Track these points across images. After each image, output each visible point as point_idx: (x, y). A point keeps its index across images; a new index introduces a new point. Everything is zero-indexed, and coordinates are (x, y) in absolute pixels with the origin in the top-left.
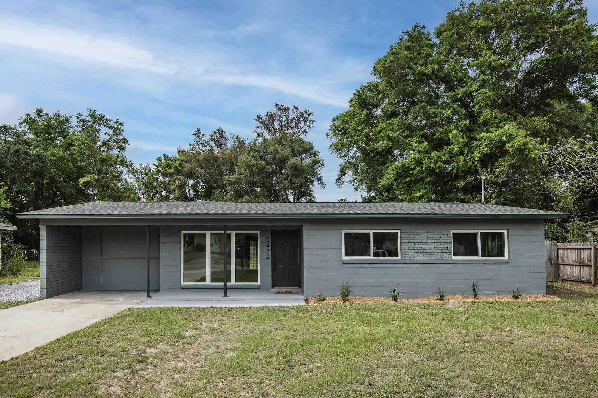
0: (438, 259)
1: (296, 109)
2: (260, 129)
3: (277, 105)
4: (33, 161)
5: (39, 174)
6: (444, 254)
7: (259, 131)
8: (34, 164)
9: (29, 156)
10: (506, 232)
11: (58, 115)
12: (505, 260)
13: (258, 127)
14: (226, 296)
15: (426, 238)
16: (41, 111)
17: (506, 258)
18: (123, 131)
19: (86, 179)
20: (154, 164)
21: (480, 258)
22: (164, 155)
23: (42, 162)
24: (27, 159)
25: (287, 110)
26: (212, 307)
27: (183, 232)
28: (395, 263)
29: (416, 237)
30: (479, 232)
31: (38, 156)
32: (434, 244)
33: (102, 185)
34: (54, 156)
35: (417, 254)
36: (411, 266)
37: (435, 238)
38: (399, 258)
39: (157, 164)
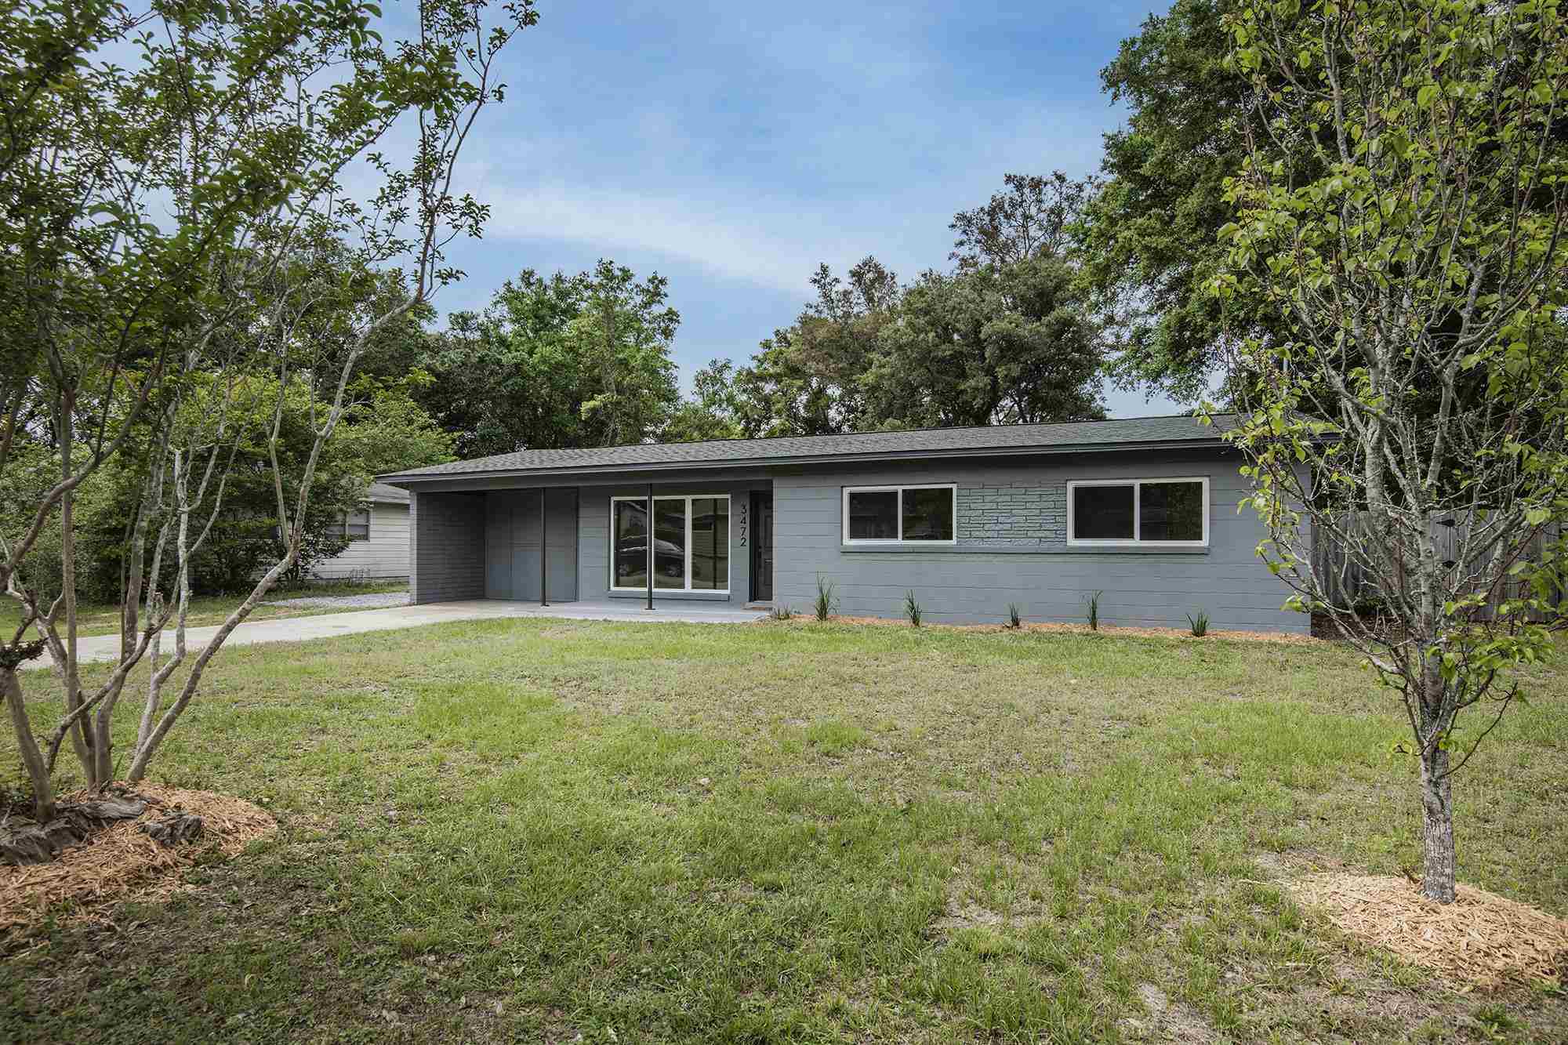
0: (1031, 544)
1: (1061, 178)
2: (966, 247)
3: (1009, 179)
4: (509, 376)
5: (518, 399)
6: (1048, 533)
7: (964, 251)
8: (510, 382)
9: (501, 366)
10: (1206, 483)
11: (559, 279)
12: (1204, 548)
13: (962, 243)
14: (650, 607)
15: (1008, 498)
16: (531, 274)
17: (1204, 542)
18: (666, 295)
19: (591, 404)
20: (754, 358)
21: (1136, 542)
22: (777, 333)
23: (523, 378)
24: (497, 374)
25: (1037, 185)
26: (605, 620)
27: (614, 499)
28: (944, 551)
29: (988, 499)
30: (1137, 484)
31: (517, 366)
32: (1025, 512)
33: (625, 414)
34: (544, 362)
35: (988, 534)
36: (975, 558)
37: (1028, 498)
38: (954, 542)
39: (761, 356)
